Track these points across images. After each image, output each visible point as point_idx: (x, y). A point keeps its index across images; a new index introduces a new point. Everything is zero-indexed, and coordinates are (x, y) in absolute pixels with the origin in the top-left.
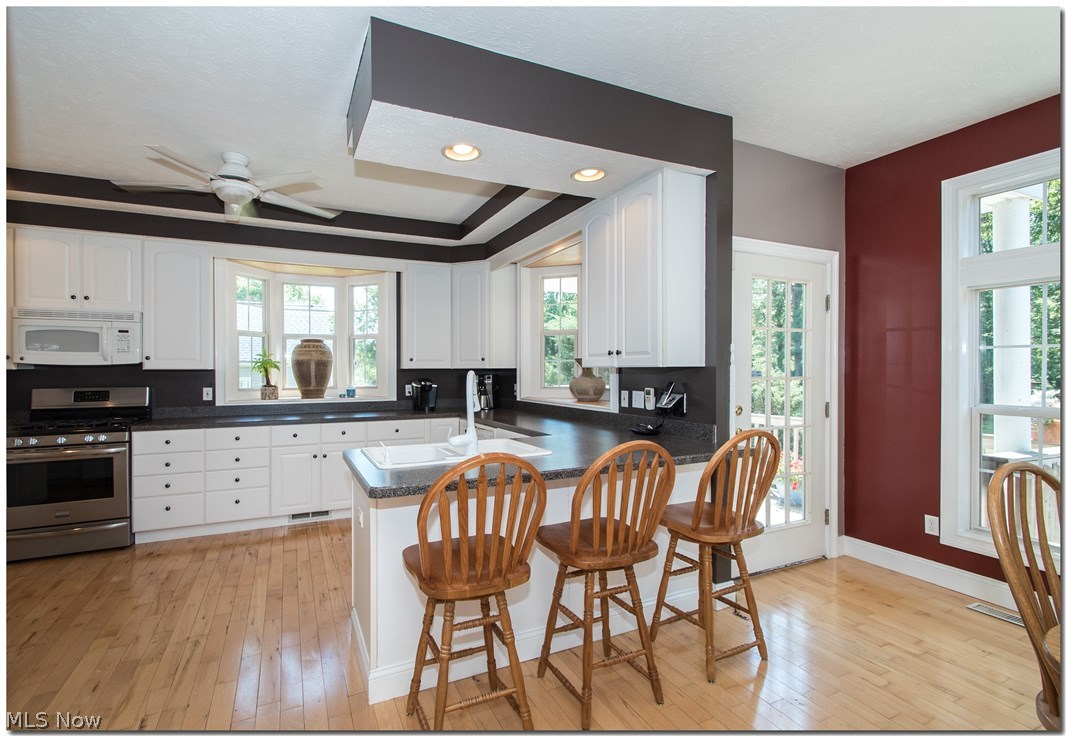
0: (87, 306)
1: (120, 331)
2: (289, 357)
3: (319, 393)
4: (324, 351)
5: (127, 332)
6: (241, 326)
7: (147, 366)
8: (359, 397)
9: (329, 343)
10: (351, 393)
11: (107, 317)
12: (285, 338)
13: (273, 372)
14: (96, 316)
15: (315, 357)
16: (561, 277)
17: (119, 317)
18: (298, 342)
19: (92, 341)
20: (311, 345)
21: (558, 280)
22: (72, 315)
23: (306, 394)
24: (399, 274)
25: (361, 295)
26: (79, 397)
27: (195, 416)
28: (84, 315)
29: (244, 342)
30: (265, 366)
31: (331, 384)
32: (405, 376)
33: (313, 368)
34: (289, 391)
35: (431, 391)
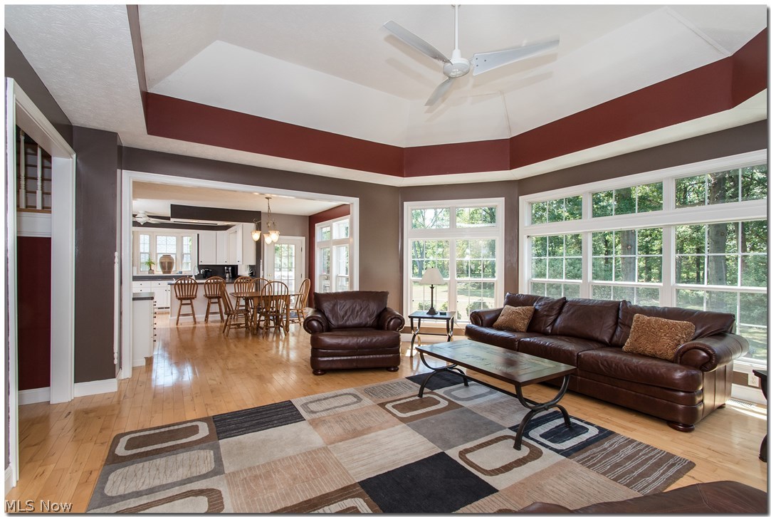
2: (158, 262)
3: (170, 272)
4: (172, 259)
6: (142, 251)
9: (173, 256)
10: (181, 273)
12: (157, 254)
13: (152, 265)
15: (167, 260)
18: (162, 255)
20: (167, 256)
23: (164, 273)
24: (198, 235)
25: (186, 240)
29: (142, 256)
30: (150, 264)
31: (174, 269)
32: (200, 267)
33: (167, 264)
34: (158, 271)
35: (209, 272)
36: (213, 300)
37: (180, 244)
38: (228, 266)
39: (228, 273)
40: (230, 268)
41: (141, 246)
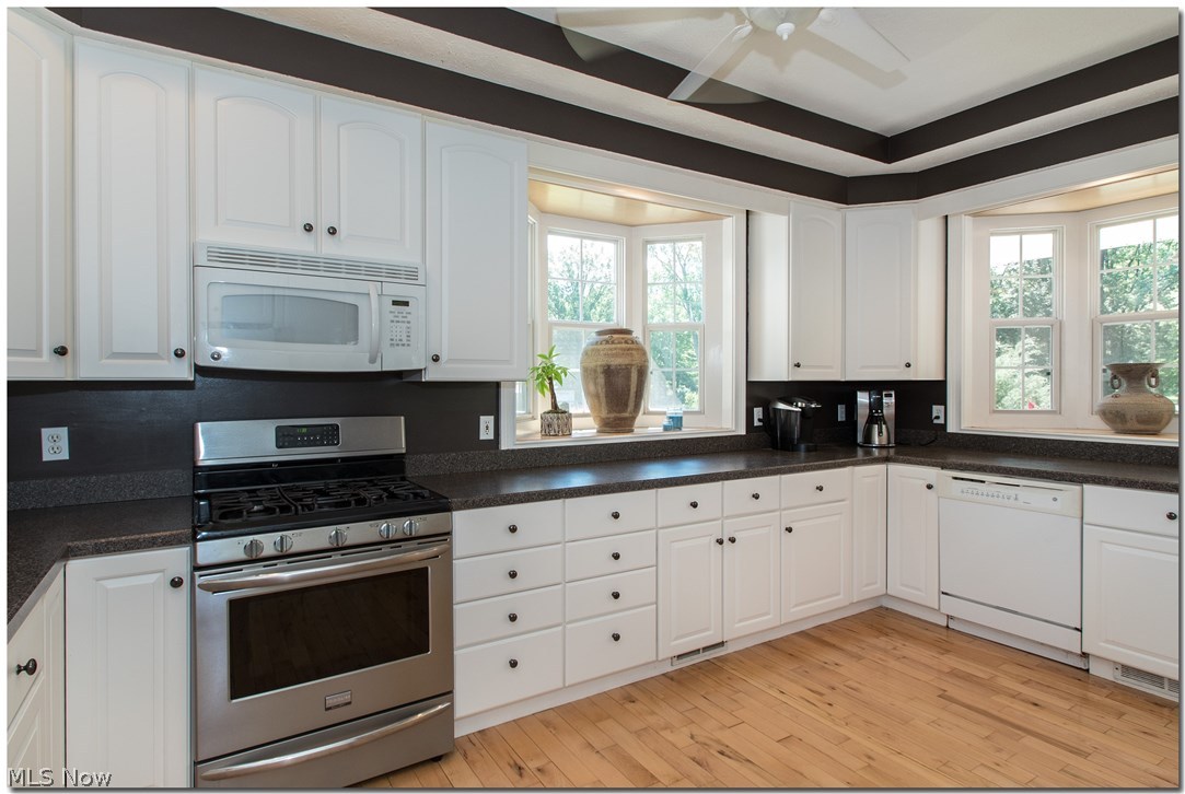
0: (328, 248)
1: (395, 303)
3: (624, 424)
5: (406, 304)
7: (433, 375)
8: (689, 431)
10: (677, 423)
11: (374, 271)
14: (353, 269)
15: (638, 360)
16: (1021, 233)
17: (393, 273)
19: (344, 320)
20: (616, 338)
21: (1018, 237)
22: (311, 265)
26: (285, 438)
27: (470, 469)
28: (333, 267)
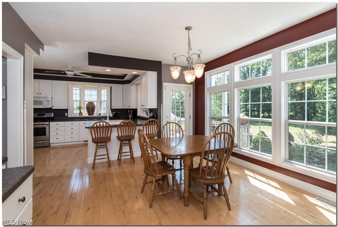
1: (47, 101)
7: (53, 108)
9: (95, 104)
11: (45, 98)
12: (85, 101)
13: (82, 109)
15: (91, 106)
18: (88, 102)
19: (41, 103)
22: (37, 97)
23: (89, 114)
24: (111, 87)
25: (103, 92)
26: (39, 115)
28: (40, 97)
29: (75, 103)
30: (80, 108)
31: (95, 112)
32: (113, 110)
33: (91, 108)
34: (85, 114)
35: (118, 114)
36: (124, 142)
37: (99, 95)
38: (130, 110)
39: (131, 114)
40: (132, 111)
41: (74, 96)
